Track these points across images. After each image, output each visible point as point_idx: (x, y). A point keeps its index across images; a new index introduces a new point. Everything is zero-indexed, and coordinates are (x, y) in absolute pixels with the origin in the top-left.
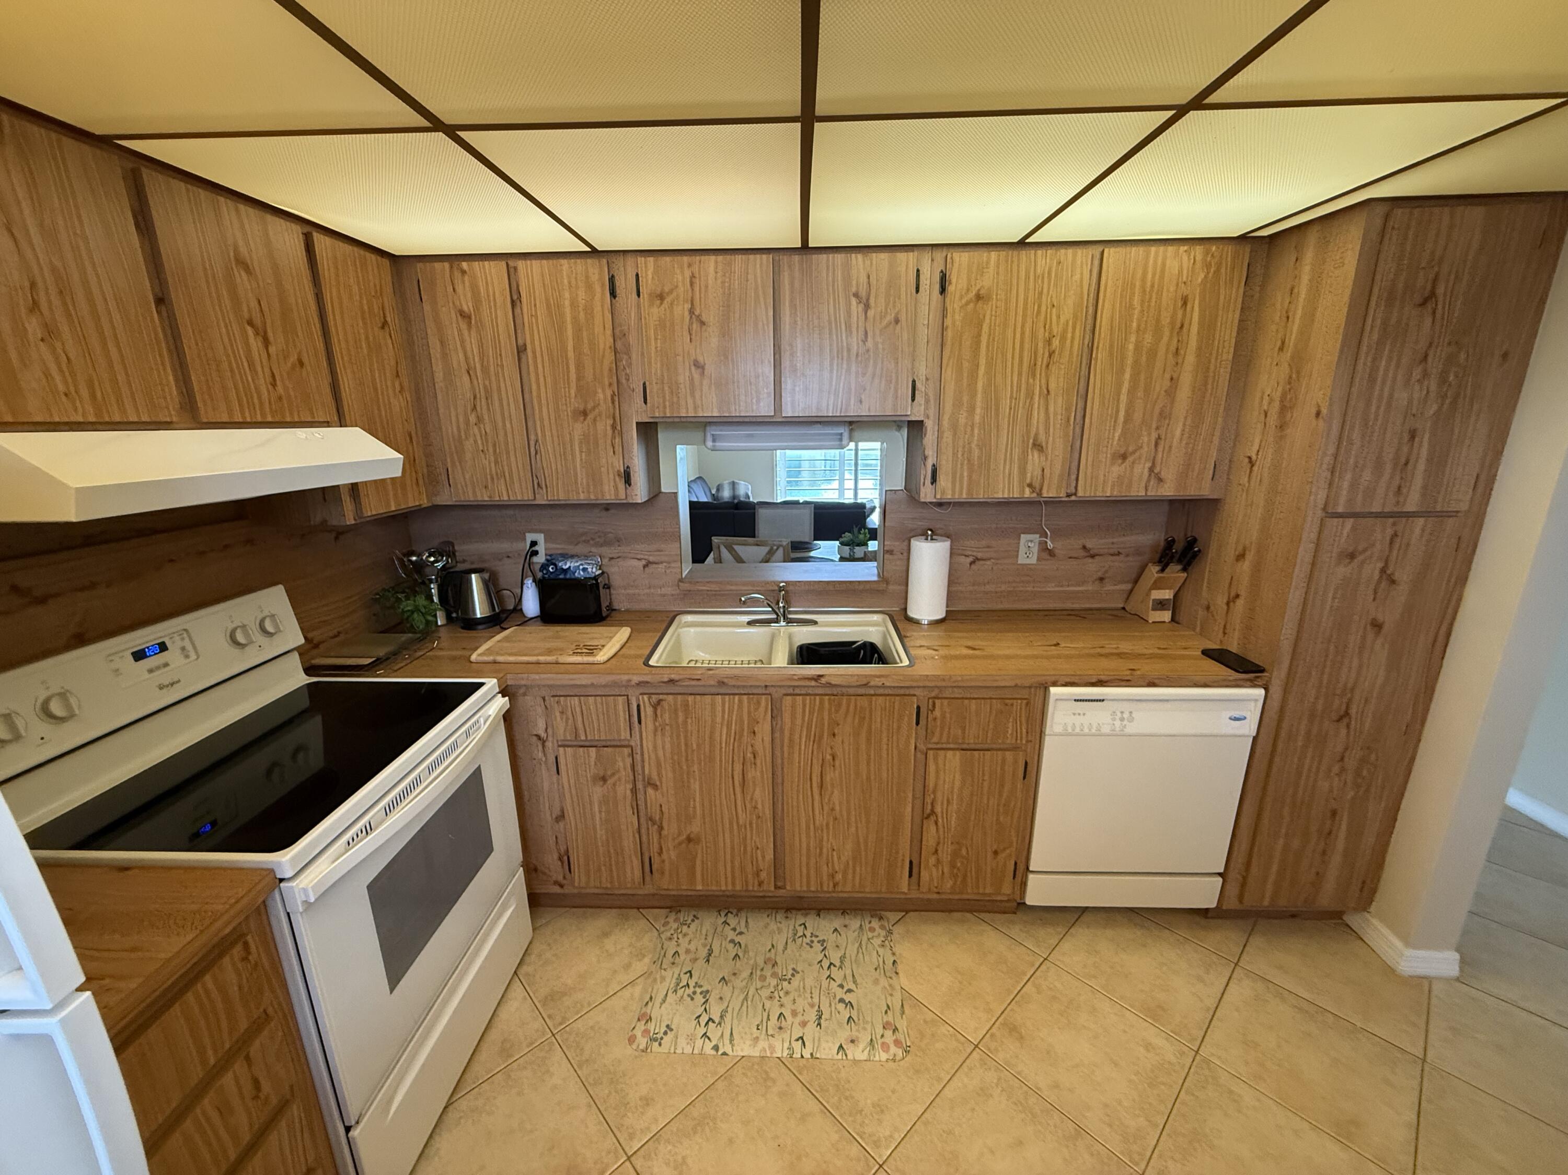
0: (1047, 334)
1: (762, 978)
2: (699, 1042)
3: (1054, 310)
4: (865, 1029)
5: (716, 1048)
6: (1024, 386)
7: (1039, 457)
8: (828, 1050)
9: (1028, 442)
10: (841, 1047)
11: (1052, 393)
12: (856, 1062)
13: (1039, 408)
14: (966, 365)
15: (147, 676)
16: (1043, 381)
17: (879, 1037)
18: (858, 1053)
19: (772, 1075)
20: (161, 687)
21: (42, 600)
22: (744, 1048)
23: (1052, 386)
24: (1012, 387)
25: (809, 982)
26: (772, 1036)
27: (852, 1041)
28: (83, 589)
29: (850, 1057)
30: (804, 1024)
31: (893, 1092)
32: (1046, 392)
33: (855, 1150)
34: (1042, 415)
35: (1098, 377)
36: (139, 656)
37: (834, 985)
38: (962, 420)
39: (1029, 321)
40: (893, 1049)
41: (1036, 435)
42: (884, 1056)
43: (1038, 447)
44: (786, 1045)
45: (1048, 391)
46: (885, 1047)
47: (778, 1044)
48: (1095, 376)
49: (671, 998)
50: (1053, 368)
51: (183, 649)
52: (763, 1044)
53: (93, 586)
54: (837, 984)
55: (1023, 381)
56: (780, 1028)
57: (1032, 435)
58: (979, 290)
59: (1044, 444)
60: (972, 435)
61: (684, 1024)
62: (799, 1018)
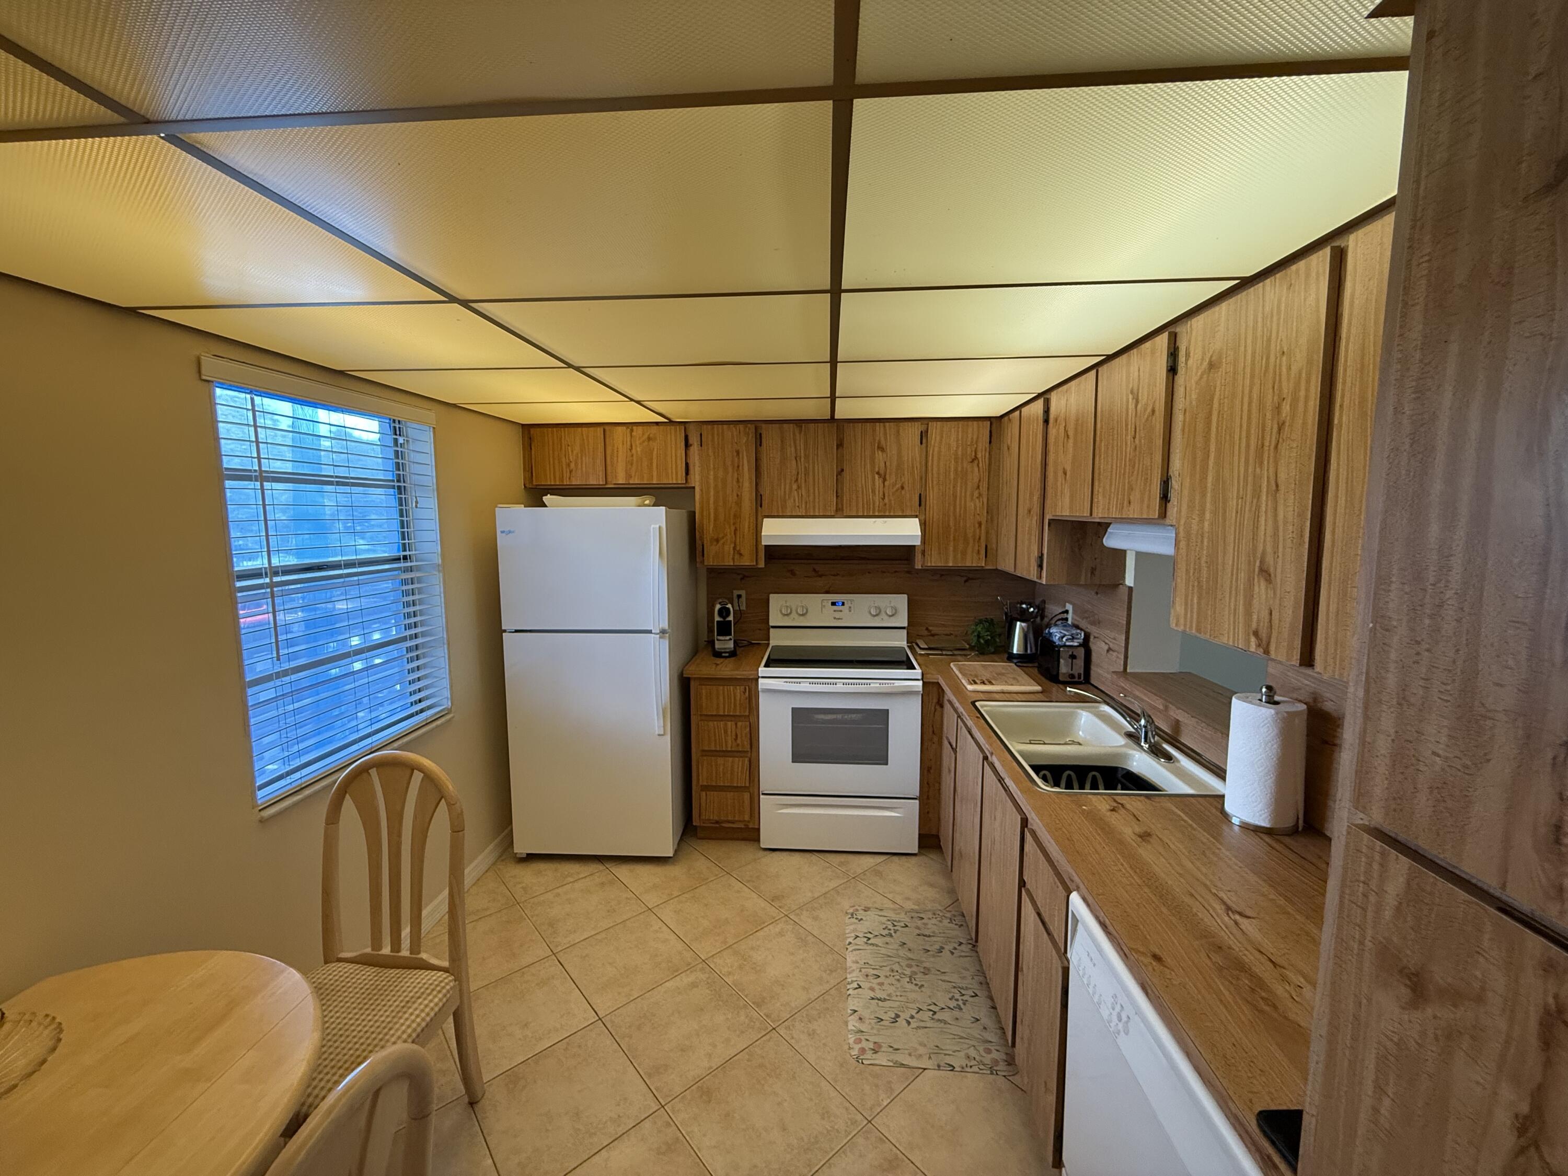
0: (1276, 398)
1: (909, 966)
2: (853, 935)
3: (1284, 358)
4: (872, 1028)
5: (850, 943)
6: (1250, 479)
7: (1267, 589)
8: (852, 1004)
9: (1255, 562)
10: (855, 1011)
11: (1282, 488)
12: (846, 1023)
13: (1266, 512)
14: (1199, 454)
15: (832, 612)
16: (1272, 470)
17: (867, 1037)
18: (853, 1023)
19: (834, 974)
20: (835, 618)
21: (821, 576)
22: (850, 957)
23: (1282, 476)
24: (1238, 482)
25: (912, 996)
26: (860, 971)
27: (860, 1019)
28: (834, 575)
29: (850, 1018)
30: (872, 989)
31: (824, 1044)
32: (1274, 488)
33: (786, 1015)
34: (1270, 522)
35: (1343, 456)
36: (833, 604)
37: (914, 1013)
38: (1195, 527)
39: (1257, 381)
40: (857, 1047)
41: (1264, 553)
42: (851, 1041)
43: (1266, 573)
44: (855, 979)
45: (1277, 486)
46: (858, 1041)
47: (854, 974)
48: (1338, 458)
49: (884, 920)
50: (1283, 447)
51: (850, 607)
52: (854, 966)
53: (838, 575)
54: (914, 1014)
55: (1250, 470)
56: (867, 976)
57: (1259, 555)
58: (1211, 357)
59: (1272, 570)
60: (1202, 548)
61: (862, 928)
62: (877, 987)
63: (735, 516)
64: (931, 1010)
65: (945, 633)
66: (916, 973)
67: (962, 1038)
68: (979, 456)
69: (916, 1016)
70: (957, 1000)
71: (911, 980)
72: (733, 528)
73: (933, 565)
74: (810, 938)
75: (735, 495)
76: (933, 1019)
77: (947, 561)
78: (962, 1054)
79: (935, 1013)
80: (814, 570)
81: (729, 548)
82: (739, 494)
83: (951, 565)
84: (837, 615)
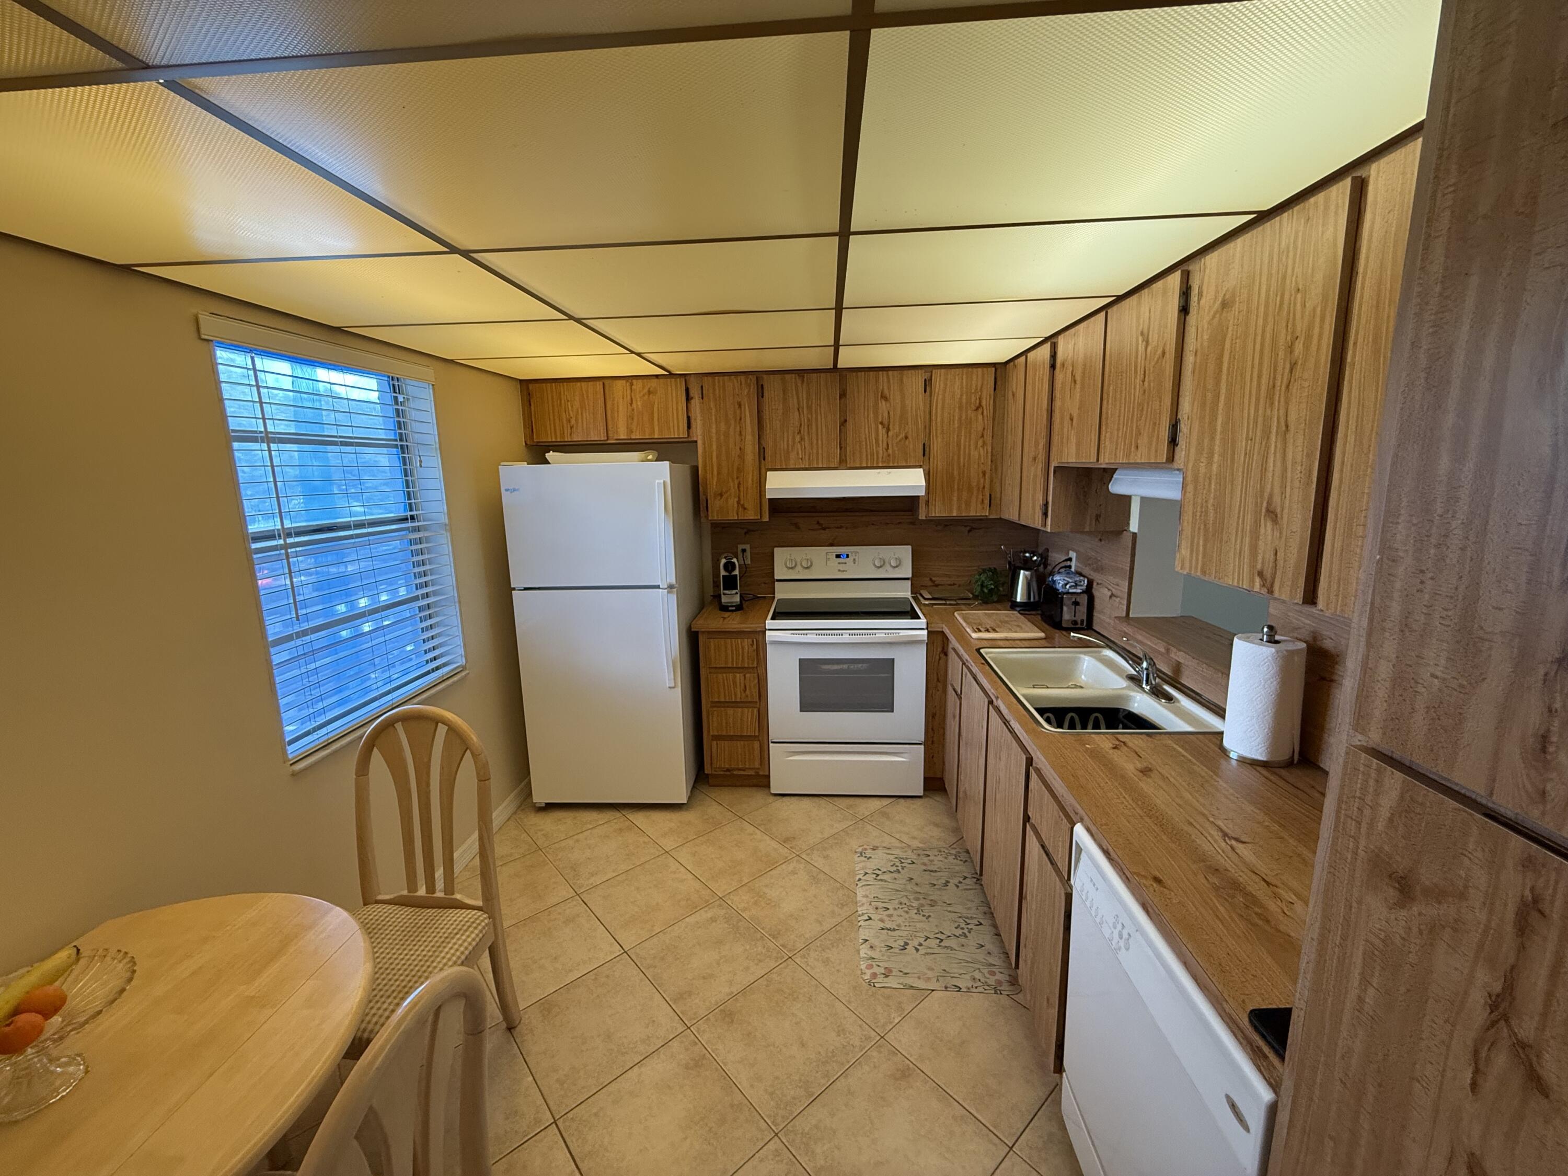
0: (1289, 338)
1: (917, 899)
2: (862, 872)
3: (1299, 296)
4: (883, 955)
5: (860, 880)
6: (1260, 420)
7: (1273, 530)
8: (863, 934)
9: (1262, 504)
10: (867, 940)
11: (1292, 428)
12: (858, 951)
13: (1275, 453)
14: (1209, 395)
15: (837, 564)
16: (1282, 412)
17: (877, 963)
18: (864, 951)
19: (845, 908)
20: (839, 571)
21: (824, 529)
22: (860, 892)
23: (1292, 417)
24: (1248, 423)
25: (919, 925)
26: (870, 904)
27: (871, 947)
28: (838, 528)
29: (861, 947)
30: (882, 921)
31: (838, 971)
32: (1284, 428)
33: (800, 945)
34: (1279, 464)
35: (1355, 393)
36: (838, 556)
37: (922, 940)
38: (1203, 470)
39: (1270, 319)
40: (869, 972)
41: (1271, 496)
42: (863, 967)
43: (1272, 514)
44: (864, 912)
45: (1287, 426)
46: (870, 967)
47: (864, 907)
48: (1350, 397)
49: (891, 857)
50: (1294, 389)
51: (854, 560)
52: (864, 900)
53: (841, 527)
54: (922, 942)
55: (1260, 412)
56: (877, 908)
57: (1266, 495)
58: (1225, 295)
59: (1278, 510)
60: (1209, 491)
61: (871, 865)
62: (886, 918)
63: (738, 469)
64: (938, 938)
65: (949, 583)
66: (922, 905)
67: (968, 962)
68: (984, 403)
69: (924, 943)
70: (962, 929)
71: (918, 911)
72: (736, 482)
73: (937, 515)
74: (822, 876)
75: (738, 448)
76: (939, 946)
77: (951, 510)
78: (967, 977)
79: (942, 940)
80: (818, 523)
81: (733, 501)
82: (742, 448)
83: (955, 514)
84: (841, 567)
